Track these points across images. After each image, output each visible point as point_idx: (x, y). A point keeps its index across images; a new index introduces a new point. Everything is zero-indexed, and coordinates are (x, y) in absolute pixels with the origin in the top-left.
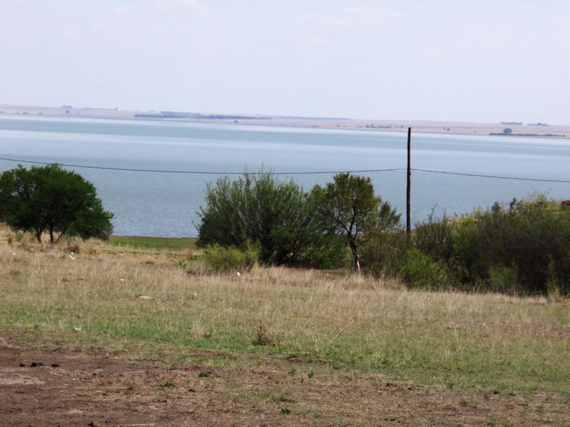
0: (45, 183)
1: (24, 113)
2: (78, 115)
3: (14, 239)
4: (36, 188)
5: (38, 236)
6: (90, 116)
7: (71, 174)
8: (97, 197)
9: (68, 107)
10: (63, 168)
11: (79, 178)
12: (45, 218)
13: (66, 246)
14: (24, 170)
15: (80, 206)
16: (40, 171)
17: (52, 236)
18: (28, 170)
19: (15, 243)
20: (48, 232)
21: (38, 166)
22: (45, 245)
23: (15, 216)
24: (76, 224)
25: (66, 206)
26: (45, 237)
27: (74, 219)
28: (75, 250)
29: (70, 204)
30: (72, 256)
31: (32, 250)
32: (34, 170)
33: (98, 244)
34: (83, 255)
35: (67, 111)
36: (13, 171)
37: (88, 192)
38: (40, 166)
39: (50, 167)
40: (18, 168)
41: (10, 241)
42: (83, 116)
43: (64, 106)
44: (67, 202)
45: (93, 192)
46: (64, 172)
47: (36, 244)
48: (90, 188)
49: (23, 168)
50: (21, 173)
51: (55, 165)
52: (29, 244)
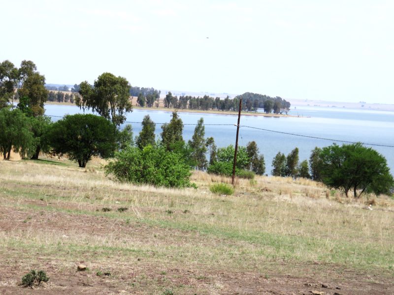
0: (352, 156)
1: (333, 106)
2: (370, 109)
3: (330, 194)
4: (345, 159)
5: (346, 192)
6: (378, 109)
7: (370, 149)
8: (387, 166)
9: (363, 102)
10: (364, 146)
11: (375, 153)
12: (351, 180)
13: (366, 200)
14: (337, 147)
15: (375, 173)
16: (348, 148)
17: (355, 193)
18: (340, 147)
19: (330, 197)
20: (353, 190)
21: (347, 144)
22: (352, 199)
23: (330, 178)
24: (372, 185)
25: (366, 173)
26: (351, 193)
27: (371, 181)
28: (372, 203)
29: (368, 171)
30: (370, 208)
31: (342, 202)
32: (344, 147)
33: (386, 199)
34: (377, 207)
35: (363, 105)
36: (329, 147)
37: (382, 163)
38: (348, 144)
39: (355, 145)
40: (333, 145)
41: (327, 196)
42: (373, 109)
43: (360, 102)
44: (366, 170)
45: (385, 163)
46: (365, 149)
47: (344, 198)
48: (383, 160)
49: (337, 145)
50: (335, 149)
51: (358, 144)
52: (340, 198)
